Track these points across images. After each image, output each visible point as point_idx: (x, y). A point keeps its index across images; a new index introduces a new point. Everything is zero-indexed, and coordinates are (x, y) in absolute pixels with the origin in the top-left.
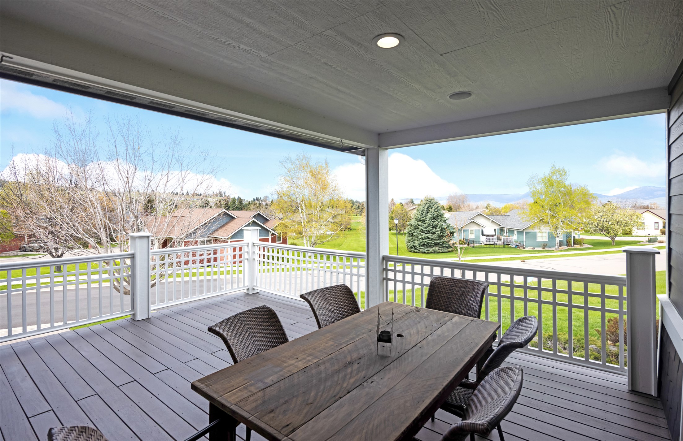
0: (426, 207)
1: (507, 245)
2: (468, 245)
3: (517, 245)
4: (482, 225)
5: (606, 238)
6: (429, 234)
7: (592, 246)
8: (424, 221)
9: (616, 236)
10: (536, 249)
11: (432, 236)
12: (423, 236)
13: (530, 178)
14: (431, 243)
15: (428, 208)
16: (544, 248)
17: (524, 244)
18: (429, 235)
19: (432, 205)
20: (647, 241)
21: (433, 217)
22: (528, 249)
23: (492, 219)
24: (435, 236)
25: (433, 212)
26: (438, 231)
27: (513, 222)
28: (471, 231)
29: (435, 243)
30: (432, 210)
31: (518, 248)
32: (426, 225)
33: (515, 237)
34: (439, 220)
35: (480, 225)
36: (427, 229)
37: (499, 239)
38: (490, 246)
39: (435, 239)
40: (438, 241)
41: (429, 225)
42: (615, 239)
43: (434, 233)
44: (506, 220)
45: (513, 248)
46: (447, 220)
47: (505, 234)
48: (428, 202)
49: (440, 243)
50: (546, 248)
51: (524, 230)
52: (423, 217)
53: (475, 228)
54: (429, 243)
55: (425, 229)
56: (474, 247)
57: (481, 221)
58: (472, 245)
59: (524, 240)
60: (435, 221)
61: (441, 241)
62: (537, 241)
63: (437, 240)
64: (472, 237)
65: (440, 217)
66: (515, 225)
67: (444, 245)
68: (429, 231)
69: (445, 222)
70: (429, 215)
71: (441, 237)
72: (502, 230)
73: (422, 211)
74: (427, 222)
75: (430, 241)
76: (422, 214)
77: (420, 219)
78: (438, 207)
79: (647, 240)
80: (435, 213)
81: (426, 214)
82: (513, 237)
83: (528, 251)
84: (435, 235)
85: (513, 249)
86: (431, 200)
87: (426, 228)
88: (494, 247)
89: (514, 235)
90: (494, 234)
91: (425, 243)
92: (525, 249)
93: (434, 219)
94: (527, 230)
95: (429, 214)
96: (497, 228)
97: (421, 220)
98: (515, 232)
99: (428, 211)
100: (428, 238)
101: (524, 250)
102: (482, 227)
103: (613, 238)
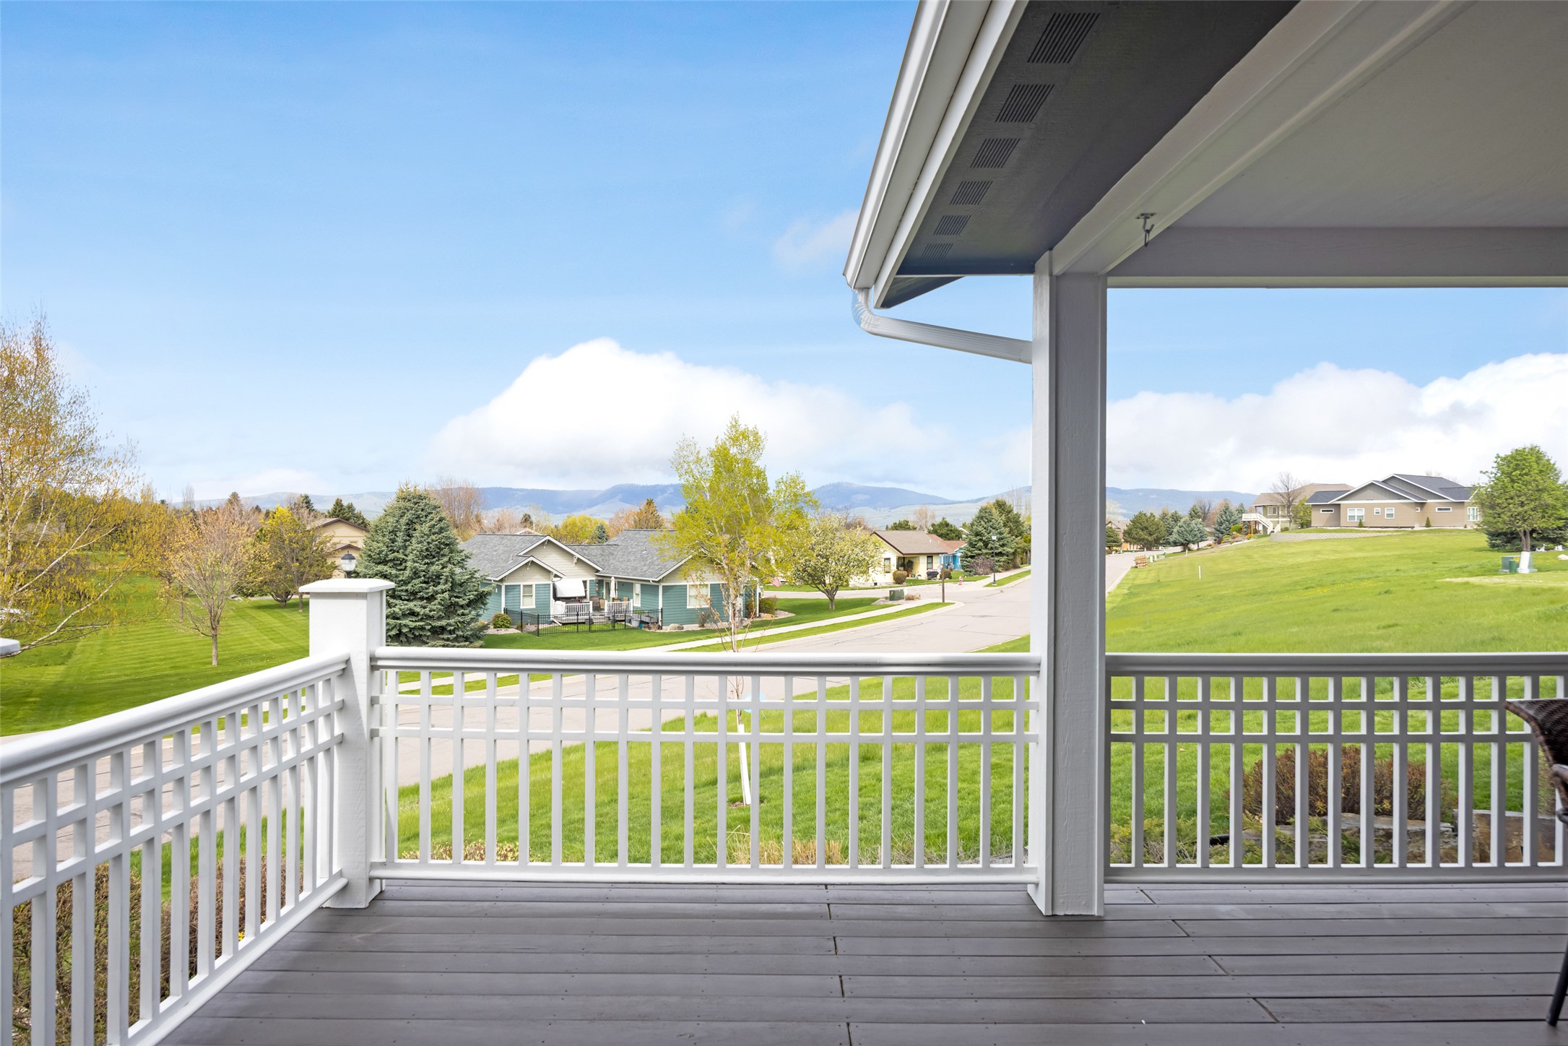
0: (404, 520)
1: (618, 622)
2: (521, 628)
3: (642, 622)
4: (555, 572)
5: (819, 596)
6: (415, 603)
7: (794, 615)
8: (398, 564)
9: (836, 590)
10: (687, 627)
11: (425, 607)
12: (396, 609)
13: (678, 448)
14: (422, 628)
15: (410, 523)
16: (703, 626)
17: (660, 619)
18: (414, 605)
19: (424, 513)
20: (886, 598)
21: (427, 550)
22: (668, 631)
23: (578, 556)
24: (434, 608)
25: (428, 536)
26: (443, 592)
27: (629, 561)
28: (526, 589)
29: (433, 627)
30: (425, 528)
31: (647, 630)
32: (408, 573)
33: (636, 602)
34: (446, 559)
35: (549, 572)
36: (409, 587)
37: (598, 608)
38: (581, 627)
39: (431, 617)
40: (443, 623)
41: (416, 574)
42: (836, 597)
43: (431, 599)
44: (611, 557)
45: (634, 628)
46: (467, 557)
47: (613, 594)
48: (409, 504)
49: (449, 628)
50: (708, 626)
51: (659, 581)
52: (394, 552)
53: (536, 580)
54: (414, 628)
55: (404, 588)
56: (538, 633)
57: (551, 560)
58: (532, 628)
59: (660, 606)
60: (433, 563)
61: (452, 621)
62: (688, 607)
63: (440, 618)
64: (528, 604)
65: (446, 551)
66: (636, 569)
67: (461, 633)
68: (414, 593)
69: (461, 563)
70: (414, 545)
71: (450, 609)
72: (602, 582)
73: (393, 532)
74: (409, 564)
75: (418, 624)
76: (393, 541)
77: (387, 555)
78: (440, 520)
79: (888, 595)
80: (433, 537)
81: (406, 541)
82: (631, 601)
83: (670, 635)
84: (435, 605)
85: (635, 633)
86: (420, 497)
87: (406, 583)
88: (590, 631)
89: (634, 595)
90: (584, 595)
91: (405, 630)
92: (661, 631)
93: (430, 555)
94: (667, 581)
95: (414, 540)
96: (591, 578)
97: (391, 561)
98: (637, 588)
99: (411, 532)
100: (413, 613)
101: (660, 634)
102: (556, 576)
103: (830, 594)
